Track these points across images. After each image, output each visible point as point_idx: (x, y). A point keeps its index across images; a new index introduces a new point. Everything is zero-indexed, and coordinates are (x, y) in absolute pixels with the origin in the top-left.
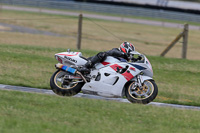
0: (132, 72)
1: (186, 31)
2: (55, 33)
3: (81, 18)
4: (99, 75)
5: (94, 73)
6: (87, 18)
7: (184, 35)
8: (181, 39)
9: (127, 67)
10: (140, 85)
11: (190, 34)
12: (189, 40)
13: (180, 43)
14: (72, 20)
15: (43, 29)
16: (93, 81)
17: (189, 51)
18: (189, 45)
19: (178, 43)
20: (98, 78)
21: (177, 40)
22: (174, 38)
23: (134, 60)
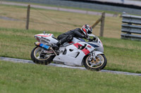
0: (89, 49)
1: (103, 17)
2: (10, 18)
3: (29, 7)
4: (66, 50)
5: (62, 49)
6: (33, 8)
7: (102, 20)
8: (100, 23)
9: (86, 45)
10: (94, 57)
11: (106, 19)
12: (105, 24)
13: (98, 26)
14: (23, 9)
15: (3, 16)
16: (61, 55)
17: (105, 31)
18: (105, 28)
19: (97, 26)
20: (64, 52)
21: (97, 23)
22: (95, 22)
23: (91, 40)
